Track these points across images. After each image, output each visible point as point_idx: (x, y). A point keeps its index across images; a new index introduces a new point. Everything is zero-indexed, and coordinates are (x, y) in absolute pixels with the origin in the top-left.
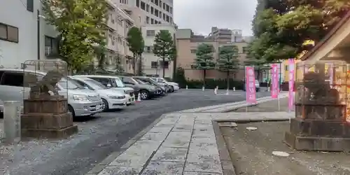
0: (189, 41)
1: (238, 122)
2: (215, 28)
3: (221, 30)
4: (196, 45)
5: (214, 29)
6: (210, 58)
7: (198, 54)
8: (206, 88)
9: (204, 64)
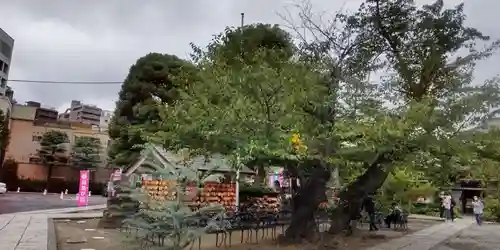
0: (31, 124)
1: (72, 219)
2: (78, 103)
3: (87, 107)
4: (42, 131)
5: (75, 103)
6: (60, 151)
7: (42, 144)
8: (48, 192)
9: (51, 158)
